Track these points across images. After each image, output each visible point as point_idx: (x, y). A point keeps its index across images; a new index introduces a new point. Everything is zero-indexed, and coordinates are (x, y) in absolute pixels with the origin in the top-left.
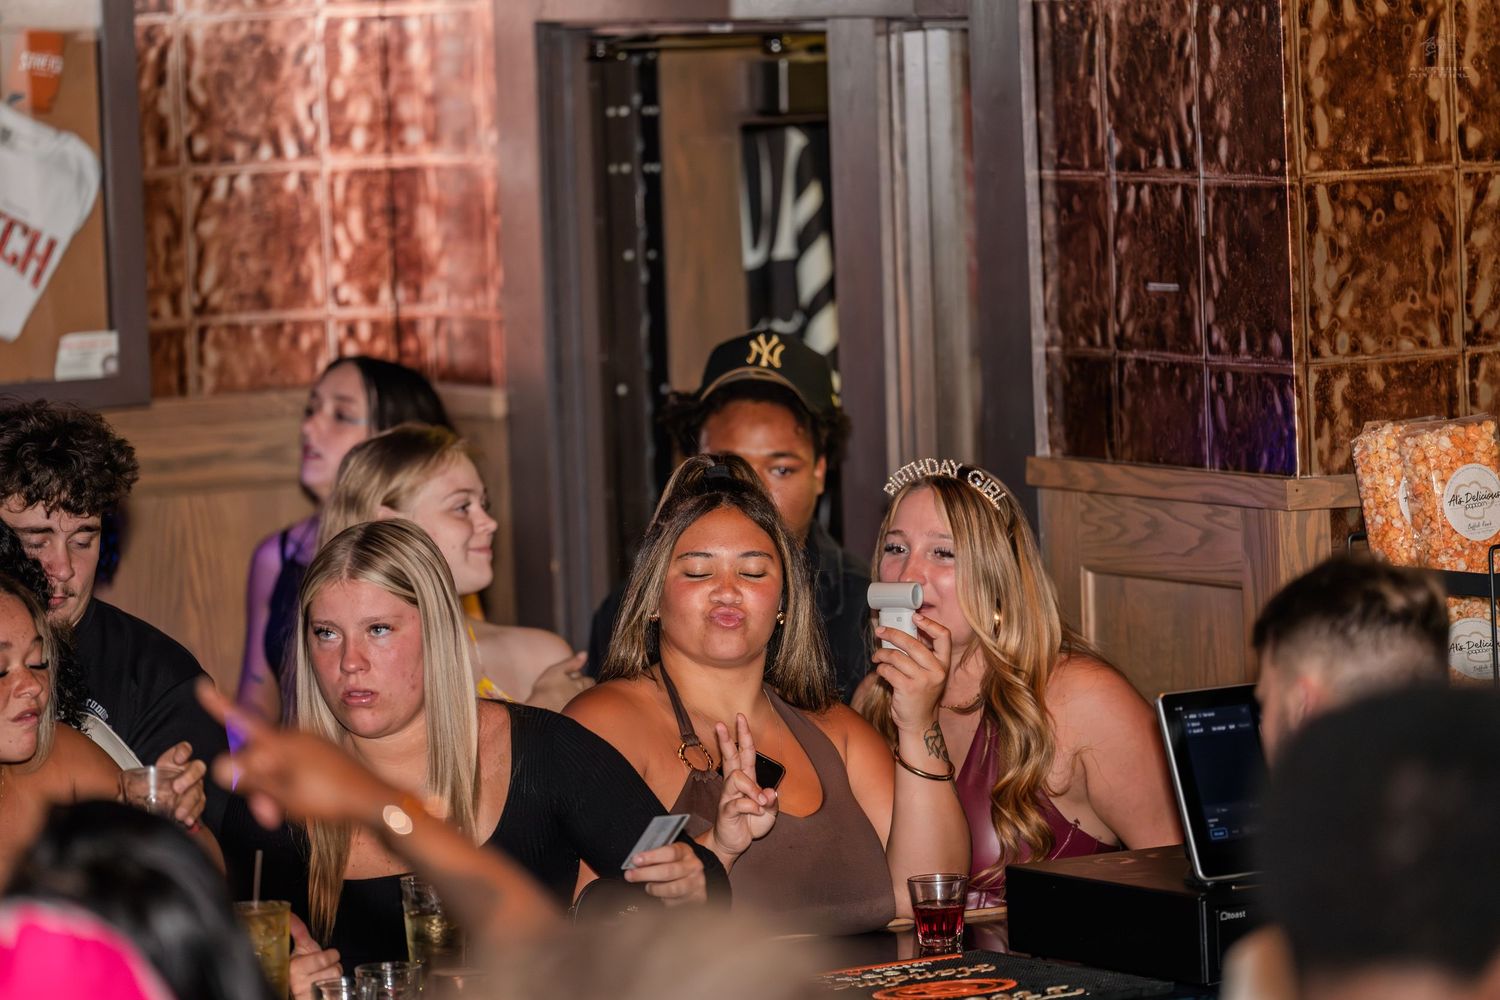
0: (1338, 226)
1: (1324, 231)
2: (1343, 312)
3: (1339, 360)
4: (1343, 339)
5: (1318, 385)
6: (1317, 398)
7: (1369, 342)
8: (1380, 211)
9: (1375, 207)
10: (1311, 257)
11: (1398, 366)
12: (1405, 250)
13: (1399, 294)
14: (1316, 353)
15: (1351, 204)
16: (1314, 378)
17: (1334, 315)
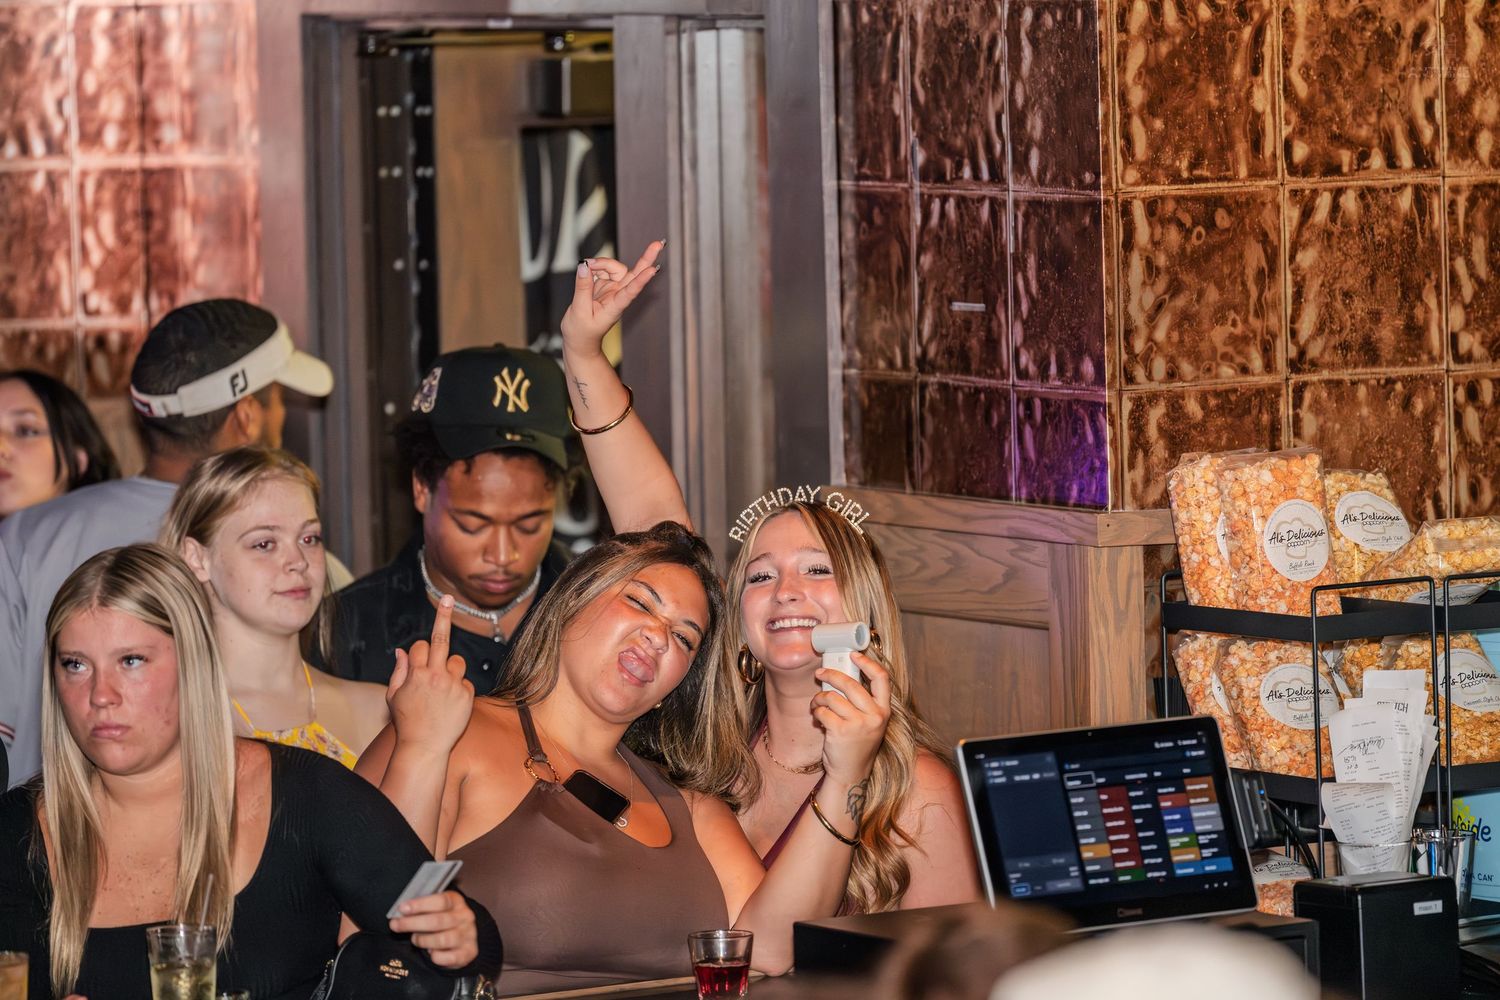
0: (1156, 244)
1: (1140, 249)
2: (1160, 335)
3: (1154, 386)
4: (1160, 366)
5: (1132, 412)
6: (1131, 427)
7: (1186, 368)
8: (1200, 229)
9: (1195, 224)
10: (1126, 276)
11: (1217, 394)
12: (1226, 270)
13: (1219, 318)
14: (1130, 379)
15: (1170, 220)
16: (1127, 406)
17: (1150, 339)
